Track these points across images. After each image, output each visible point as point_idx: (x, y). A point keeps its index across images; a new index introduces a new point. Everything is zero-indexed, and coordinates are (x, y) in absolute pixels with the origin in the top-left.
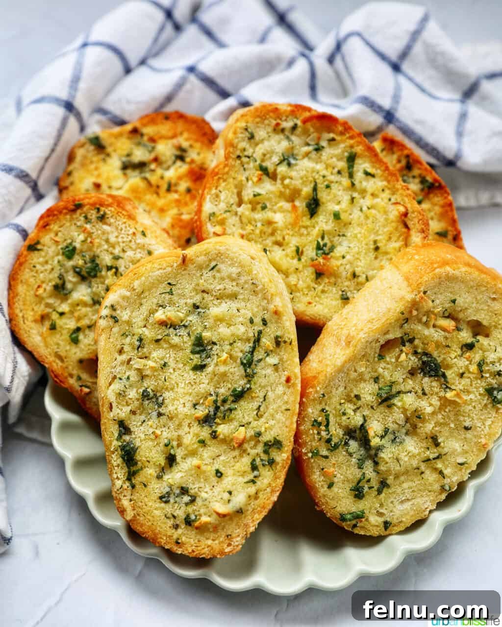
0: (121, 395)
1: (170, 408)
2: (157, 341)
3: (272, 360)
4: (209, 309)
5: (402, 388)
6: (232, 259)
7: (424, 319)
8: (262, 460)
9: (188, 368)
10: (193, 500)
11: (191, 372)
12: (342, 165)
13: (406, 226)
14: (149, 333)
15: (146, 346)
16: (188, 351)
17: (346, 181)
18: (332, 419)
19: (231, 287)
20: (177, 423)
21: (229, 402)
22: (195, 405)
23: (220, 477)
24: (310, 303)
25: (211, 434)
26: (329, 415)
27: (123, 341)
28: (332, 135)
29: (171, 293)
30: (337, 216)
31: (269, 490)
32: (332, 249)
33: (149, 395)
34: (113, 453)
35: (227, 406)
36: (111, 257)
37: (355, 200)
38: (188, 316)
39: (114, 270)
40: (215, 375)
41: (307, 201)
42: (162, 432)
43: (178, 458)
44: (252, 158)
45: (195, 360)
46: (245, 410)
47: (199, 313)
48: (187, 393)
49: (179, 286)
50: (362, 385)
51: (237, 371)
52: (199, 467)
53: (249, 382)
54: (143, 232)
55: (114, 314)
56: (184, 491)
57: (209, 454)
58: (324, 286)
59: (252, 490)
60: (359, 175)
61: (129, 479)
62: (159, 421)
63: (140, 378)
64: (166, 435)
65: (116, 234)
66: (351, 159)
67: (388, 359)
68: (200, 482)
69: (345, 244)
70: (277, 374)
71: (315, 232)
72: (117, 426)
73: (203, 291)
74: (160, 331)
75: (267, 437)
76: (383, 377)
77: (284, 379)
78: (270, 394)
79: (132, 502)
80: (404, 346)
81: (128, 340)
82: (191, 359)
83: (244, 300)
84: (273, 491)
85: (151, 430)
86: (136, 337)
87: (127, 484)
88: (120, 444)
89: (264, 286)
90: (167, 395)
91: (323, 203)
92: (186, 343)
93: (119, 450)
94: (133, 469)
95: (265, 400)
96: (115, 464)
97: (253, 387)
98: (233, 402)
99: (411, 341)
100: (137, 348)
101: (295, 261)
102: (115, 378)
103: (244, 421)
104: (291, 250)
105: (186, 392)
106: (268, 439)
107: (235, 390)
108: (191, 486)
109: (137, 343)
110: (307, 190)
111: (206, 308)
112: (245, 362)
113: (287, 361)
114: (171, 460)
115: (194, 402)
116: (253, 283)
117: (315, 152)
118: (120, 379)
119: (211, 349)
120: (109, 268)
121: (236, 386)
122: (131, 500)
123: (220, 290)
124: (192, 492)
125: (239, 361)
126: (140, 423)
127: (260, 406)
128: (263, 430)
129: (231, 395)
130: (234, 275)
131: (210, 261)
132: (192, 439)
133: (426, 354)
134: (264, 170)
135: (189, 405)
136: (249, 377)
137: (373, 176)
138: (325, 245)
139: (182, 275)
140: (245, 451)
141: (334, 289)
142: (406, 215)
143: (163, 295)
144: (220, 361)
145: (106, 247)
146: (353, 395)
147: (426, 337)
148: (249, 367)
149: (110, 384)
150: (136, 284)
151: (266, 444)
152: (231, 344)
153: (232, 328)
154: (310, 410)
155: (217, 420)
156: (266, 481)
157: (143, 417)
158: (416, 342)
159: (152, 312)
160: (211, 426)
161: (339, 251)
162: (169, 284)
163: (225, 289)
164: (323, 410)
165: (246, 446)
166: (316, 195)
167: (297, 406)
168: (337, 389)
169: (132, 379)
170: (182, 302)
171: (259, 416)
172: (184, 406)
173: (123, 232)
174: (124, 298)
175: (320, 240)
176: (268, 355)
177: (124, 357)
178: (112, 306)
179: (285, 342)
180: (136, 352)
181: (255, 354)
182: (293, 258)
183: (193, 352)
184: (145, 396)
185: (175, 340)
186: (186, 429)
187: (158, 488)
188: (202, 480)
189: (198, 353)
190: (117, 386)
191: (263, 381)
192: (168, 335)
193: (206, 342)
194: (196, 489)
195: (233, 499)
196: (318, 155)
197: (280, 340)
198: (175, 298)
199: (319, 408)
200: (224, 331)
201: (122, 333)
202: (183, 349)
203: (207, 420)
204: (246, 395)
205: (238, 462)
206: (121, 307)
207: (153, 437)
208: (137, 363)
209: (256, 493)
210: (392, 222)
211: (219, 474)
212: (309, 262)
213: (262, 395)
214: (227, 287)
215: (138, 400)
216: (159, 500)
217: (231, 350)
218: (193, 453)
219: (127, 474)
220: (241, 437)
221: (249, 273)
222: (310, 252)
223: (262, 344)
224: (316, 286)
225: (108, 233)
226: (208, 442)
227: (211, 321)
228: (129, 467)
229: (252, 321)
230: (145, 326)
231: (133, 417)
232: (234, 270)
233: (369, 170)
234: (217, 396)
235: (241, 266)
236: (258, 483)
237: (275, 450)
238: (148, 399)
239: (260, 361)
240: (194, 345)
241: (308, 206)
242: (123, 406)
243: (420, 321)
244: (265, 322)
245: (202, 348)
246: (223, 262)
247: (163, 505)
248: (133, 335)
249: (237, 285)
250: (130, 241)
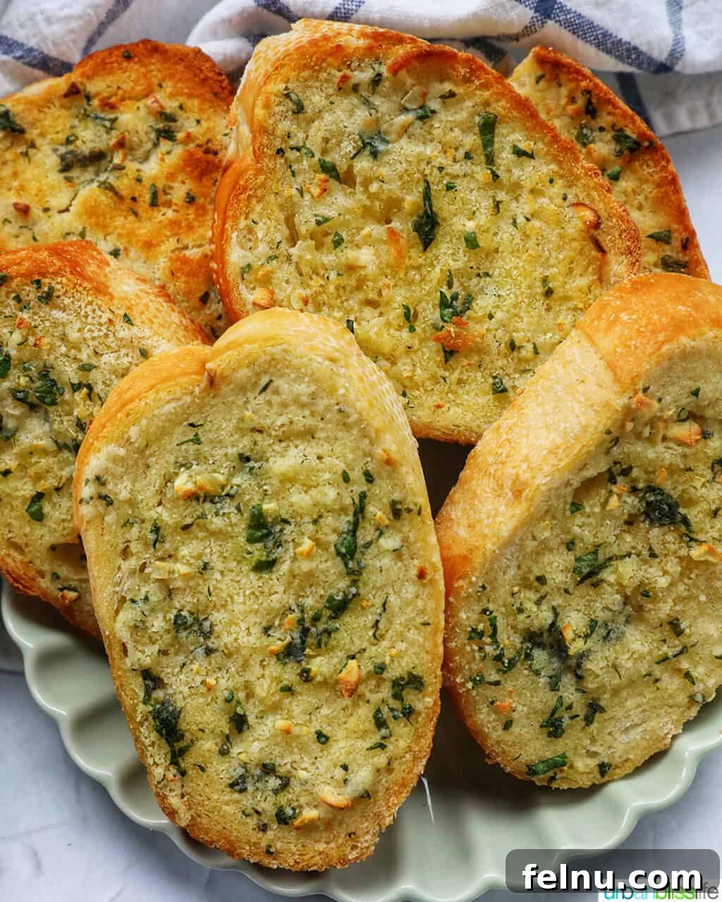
0: (138, 628)
1: (225, 639)
2: (186, 528)
3: (390, 542)
4: (267, 461)
5: (615, 550)
6: (298, 369)
7: (647, 432)
8: (392, 710)
9: (245, 568)
10: (285, 784)
11: (252, 575)
12: (471, 140)
13: (599, 247)
14: (166, 516)
15: (169, 538)
16: (242, 539)
17: (482, 172)
18: (501, 623)
19: (301, 419)
20: (240, 662)
21: (324, 619)
22: (266, 630)
23: (324, 743)
25: (301, 675)
26: (495, 618)
27: (127, 536)
28: (447, 86)
29: (197, 440)
30: (472, 242)
31: (408, 756)
32: (468, 302)
33: (186, 623)
34: (141, 724)
35: (321, 626)
36: (75, 366)
37: (501, 207)
38: (231, 475)
39: (85, 390)
40: (294, 577)
42: (216, 679)
43: (251, 719)
44: (304, 151)
45: (257, 553)
46: (353, 629)
47: (252, 469)
48: (251, 611)
49: (207, 427)
50: (547, 558)
51: (330, 569)
52: (288, 732)
53: (355, 583)
54: (125, 315)
55: (104, 491)
56: (268, 769)
57: (301, 708)
59: (381, 759)
60: (505, 157)
61: (174, 762)
62: (210, 663)
63: (165, 593)
64: (224, 683)
65: (78, 325)
66: (488, 128)
67: (588, 510)
68: (292, 753)
70: (400, 564)
71: (435, 274)
72: (141, 679)
73: (254, 430)
74: (188, 511)
75: (395, 672)
76: (582, 540)
77: (414, 572)
78: (392, 598)
79: (185, 799)
80: (615, 483)
81: (135, 531)
82: (249, 553)
83: (327, 439)
84: (415, 759)
85: (199, 679)
86: (149, 526)
87: (173, 770)
88: (151, 708)
89: (360, 414)
90: (216, 617)
91: (444, 220)
92: (236, 524)
93: (150, 718)
94: (182, 744)
95: (385, 610)
96: (147, 742)
97: (362, 591)
98: (331, 618)
99: (626, 472)
100: (152, 543)
101: (405, 333)
102: (123, 600)
103: (355, 649)
104: (395, 314)
105: (248, 609)
106: (398, 674)
107: (331, 599)
108: (278, 761)
109: (152, 537)
110: (411, 199)
111: (261, 459)
112: (344, 550)
113: (415, 542)
114: (239, 723)
115: (264, 624)
116: (340, 411)
117: (419, 123)
118: (133, 601)
119: (281, 531)
120: (76, 388)
121: (334, 591)
122: (183, 796)
123: (283, 425)
124: (282, 771)
125: (332, 549)
126: (177, 670)
127: (377, 622)
128: (388, 660)
129: (325, 607)
130: (304, 399)
131: (258, 375)
132: (270, 687)
133: (651, 489)
134: (329, 170)
135: (256, 631)
136: (355, 575)
137: (531, 156)
139: (213, 406)
140: (361, 696)
142: (597, 225)
143: (184, 447)
144: (301, 554)
145: (63, 349)
146: (532, 578)
147: (651, 461)
148: (352, 558)
149: (117, 612)
150: (133, 432)
151: (396, 683)
152: (315, 522)
153: (313, 492)
154: (463, 615)
155: (308, 651)
156: (402, 744)
157: (181, 659)
158: (635, 473)
159: (169, 479)
160: (299, 662)
161: (481, 306)
162: (192, 425)
163: (291, 422)
164: (484, 611)
165: (362, 688)
166: (431, 206)
167: (442, 617)
168: (504, 573)
169: (153, 599)
170: (219, 453)
171: (377, 638)
172: (249, 634)
173: (90, 319)
174: (116, 460)
175: (445, 290)
176: (381, 534)
177: (133, 563)
178: (98, 478)
179: (409, 510)
180: (152, 549)
181: (358, 533)
183: (251, 540)
184: (180, 625)
185: (217, 523)
186: (258, 671)
187: (223, 770)
188: (296, 750)
189: (260, 540)
190: (128, 615)
191: (378, 579)
192: (203, 516)
193: (270, 520)
194: (289, 767)
195: (351, 776)
196: (426, 127)
197: (399, 507)
198: (205, 448)
199: (478, 608)
200: (299, 499)
201: (122, 522)
202: (232, 537)
203: (290, 653)
204: (351, 606)
205: (351, 715)
206: (114, 476)
207: (203, 689)
208: (158, 570)
209: (389, 764)
210: (574, 240)
211: (322, 738)
212: (430, 331)
213: (378, 602)
214: (295, 419)
215: (168, 631)
216: (229, 789)
217: (317, 531)
218: (275, 708)
219: (169, 756)
220: (353, 678)
221: (332, 391)
222: (429, 314)
223: (369, 515)
225: (64, 325)
226: (298, 689)
227: (275, 482)
228: (170, 744)
229: (346, 478)
230: (160, 504)
231: (164, 660)
232: (303, 389)
233: (523, 146)
234: (302, 611)
235: (315, 379)
236: (390, 747)
237: (413, 692)
238: (186, 629)
239: (368, 545)
240: (250, 527)
241: (418, 228)
242: (145, 645)
243: (639, 436)
244: (369, 478)
245: (265, 531)
246: (282, 376)
247: (236, 796)
248: (143, 521)
249: (313, 414)
250: (106, 335)
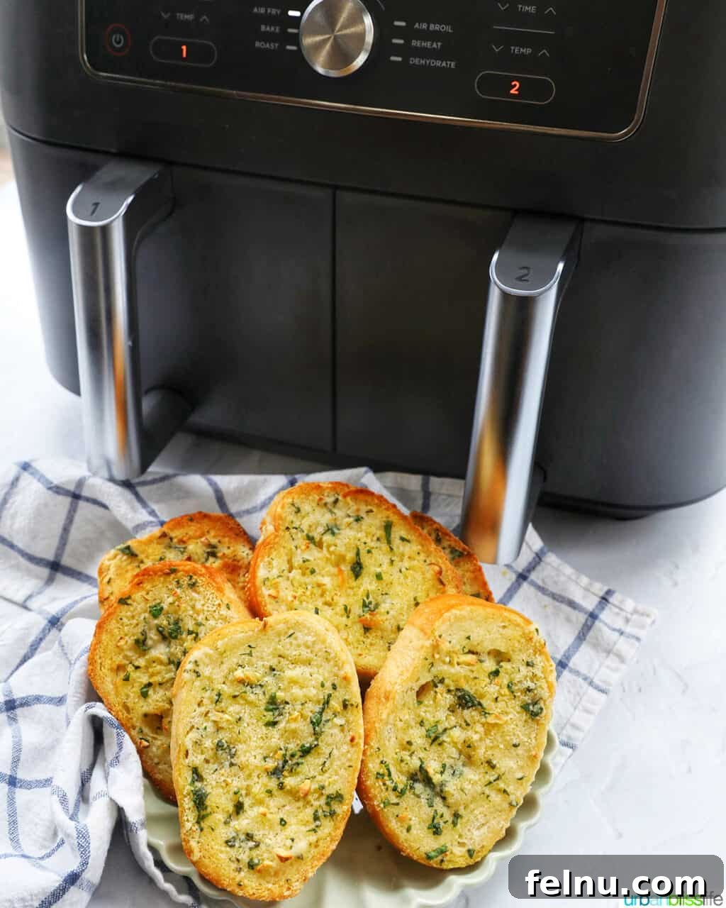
0: (197, 743)
1: (241, 759)
2: (235, 697)
3: (338, 721)
4: (284, 672)
6: (309, 629)
8: (324, 811)
9: (260, 724)
10: (257, 846)
11: (263, 727)
14: (227, 690)
15: (224, 701)
16: (263, 708)
17: (385, 547)
18: (393, 770)
19: (305, 654)
20: (247, 772)
21: (296, 757)
22: (265, 758)
23: (284, 825)
24: (360, 655)
25: (278, 785)
26: (388, 765)
27: (204, 695)
28: (369, 508)
29: (250, 654)
30: (379, 577)
31: (328, 839)
32: (377, 605)
33: (223, 746)
34: (185, 797)
35: (295, 761)
37: (394, 562)
38: (264, 676)
39: (194, 635)
40: (286, 732)
41: (351, 565)
42: (232, 781)
43: (246, 806)
45: (269, 716)
46: (310, 765)
47: (275, 675)
48: (259, 747)
49: (258, 649)
51: (305, 729)
52: (265, 815)
53: (317, 739)
54: (227, 604)
55: (197, 670)
56: (249, 837)
57: (276, 803)
58: (373, 640)
59: (313, 838)
61: (198, 822)
62: (231, 771)
63: (215, 730)
64: (236, 784)
65: (203, 602)
66: (388, 527)
68: (264, 829)
69: (388, 601)
70: (342, 734)
71: (361, 591)
72: (191, 772)
73: (280, 656)
74: (238, 689)
75: (328, 791)
77: (349, 738)
78: (335, 752)
79: (200, 844)
81: (208, 694)
82: (264, 716)
83: (317, 666)
84: (332, 840)
85: (223, 778)
86: (215, 692)
87: (197, 827)
88: (193, 789)
89: (336, 654)
90: (240, 747)
91: (366, 567)
92: (261, 700)
93: (191, 794)
94: (203, 813)
95: (330, 756)
96: (187, 807)
97: (320, 743)
98: (301, 757)
100: (215, 701)
101: (345, 618)
102: (193, 727)
103: (310, 775)
104: (340, 609)
105: (257, 745)
106: (331, 792)
107: (303, 746)
108: (256, 833)
109: (217, 698)
110: (350, 556)
111: (281, 671)
112: (314, 720)
113: (352, 722)
114: (239, 808)
115: (265, 755)
116: (326, 652)
118: (198, 729)
119: (284, 708)
120: (190, 633)
121: (304, 742)
122: (198, 842)
123: (295, 655)
124: (256, 838)
125: (309, 720)
126: (212, 772)
127: (325, 762)
128: (326, 784)
129: (299, 751)
130: (310, 643)
131: (289, 628)
132: (260, 789)
135: (259, 757)
136: (317, 735)
138: (370, 603)
139: (262, 640)
140: (308, 803)
141: (381, 642)
143: (243, 656)
144: (292, 719)
145: (191, 613)
148: (318, 725)
149: (188, 733)
150: (219, 643)
151: (328, 797)
152: (302, 704)
153: (304, 690)
154: (370, 765)
155: (285, 773)
156: (327, 831)
157: (216, 766)
159: (232, 671)
160: (279, 779)
161: (383, 608)
162: (250, 646)
163: (300, 655)
164: (382, 762)
165: (310, 798)
166: (360, 559)
167: (360, 763)
169: (208, 729)
170: (260, 663)
171: (323, 771)
172: (255, 758)
173: (210, 601)
174: (206, 655)
175: (365, 599)
176: (336, 716)
177: (203, 709)
178: (196, 662)
179: (352, 705)
180: (214, 705)
181: (324, 714)
182: (342, 616)
183: (267, 710)
184: (220, 746)
185: (252, 697)
186: (256, 779)
187: (224, 833)
188: (267, 828)
189: (271, 710)
190: (194, 735)
191: (330, 740)
192: (245, 692)
193: (279, 701)
194: (261, 836)
195: (294, 845)
196: (359, 525)
197: (347, 703)
198: (254, 660)
199: (378, 761)
200: (296, 691)
201: (203, 687)
202: (257, 706)
203: (276, 772)
204: (313, 751)
205: (301, 812)
206: (204, 664)
207: (224, 784)
208: (214, 716)
209: (317, 842)
211: (283, 822)
212: (357, 619)
213: (328, 752)
214: (302, 653)
215: (212, 749)
216: (225, 845)
217: (302, 709)
218: (260, 802)
219: (196, 818)
220: (307, 788)
221: (324, 642)
222: (357, 610)
223: (330, 705)
224: (365, 640)
225: (196, 600)
226: (275, 792)
227: (286, 683)
228: (199, 811)
229: (323, 685)
230: (224, 683)
231: (206, 766)
232: (310, 639)
234: (286, 750)
235: (316, 635)
236: (319, 832)
237: (337, 803)
238: (222, 750)
239: (328, 721)
240: (268, 703)
241: (353, 569)
242: (198, 753)
244: (334, 687)
245: (274, 707)
246: (300, 631)
247: (228, 849)
248: (213, 690)
249: (311, 652)
250: (215, 611)
